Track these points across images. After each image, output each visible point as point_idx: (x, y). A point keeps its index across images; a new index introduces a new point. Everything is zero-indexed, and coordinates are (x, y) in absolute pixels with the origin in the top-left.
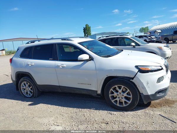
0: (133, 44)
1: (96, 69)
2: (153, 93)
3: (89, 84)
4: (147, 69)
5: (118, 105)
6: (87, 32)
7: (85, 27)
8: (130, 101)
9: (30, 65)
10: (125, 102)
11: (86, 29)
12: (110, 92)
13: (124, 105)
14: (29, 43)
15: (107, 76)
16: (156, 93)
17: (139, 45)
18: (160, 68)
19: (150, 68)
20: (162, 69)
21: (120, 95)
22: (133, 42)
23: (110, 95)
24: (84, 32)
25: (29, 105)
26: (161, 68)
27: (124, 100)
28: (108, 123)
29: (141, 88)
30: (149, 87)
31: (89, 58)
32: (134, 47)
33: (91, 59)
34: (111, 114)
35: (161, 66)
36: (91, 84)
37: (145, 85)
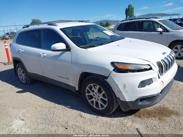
0: (160, 29)
1: (72, 62)
2: (133, 99)
3: (67, 79)
4: (125, 68)
5: (94, 106)
6: (129, 14)
7: (127, 8)
8: (106, 105)
9: (21, 52)
10: (101, 105)
11: (129, 10)
12: (86, 91)
13: (101, 109)
14: (25, 27)
15: (82, 72)
16: (137, 100)
17: (168, 31)
18: (148, 67)
19: (130, 67)
20: (151, 69)
21: (96, 96)
22: (161, 26)
23: (87, 94)
24: (126, 13)
25: (17, 92)
26: (150, 67)
27: (100, 102)
28: (67, 129)
29: (117, 91)
30: (126, 92)
31: (66, 48)
32: (161, 33)
33: (68, 49)
34: (81, 117)
35: (149, 65)
36: (68, 79)
37: (121, 88)
